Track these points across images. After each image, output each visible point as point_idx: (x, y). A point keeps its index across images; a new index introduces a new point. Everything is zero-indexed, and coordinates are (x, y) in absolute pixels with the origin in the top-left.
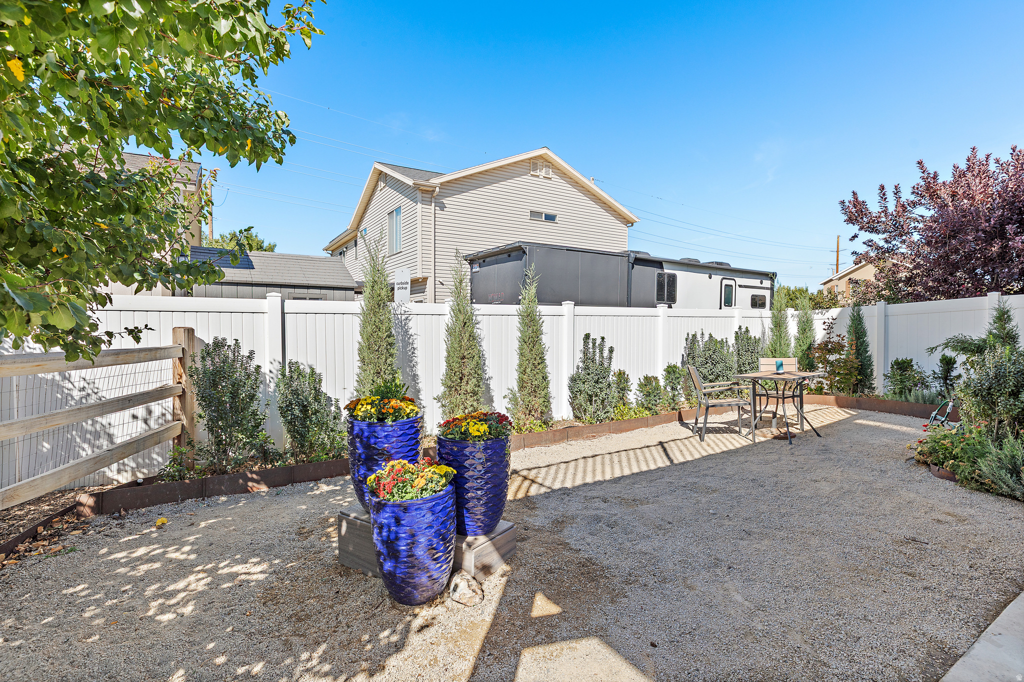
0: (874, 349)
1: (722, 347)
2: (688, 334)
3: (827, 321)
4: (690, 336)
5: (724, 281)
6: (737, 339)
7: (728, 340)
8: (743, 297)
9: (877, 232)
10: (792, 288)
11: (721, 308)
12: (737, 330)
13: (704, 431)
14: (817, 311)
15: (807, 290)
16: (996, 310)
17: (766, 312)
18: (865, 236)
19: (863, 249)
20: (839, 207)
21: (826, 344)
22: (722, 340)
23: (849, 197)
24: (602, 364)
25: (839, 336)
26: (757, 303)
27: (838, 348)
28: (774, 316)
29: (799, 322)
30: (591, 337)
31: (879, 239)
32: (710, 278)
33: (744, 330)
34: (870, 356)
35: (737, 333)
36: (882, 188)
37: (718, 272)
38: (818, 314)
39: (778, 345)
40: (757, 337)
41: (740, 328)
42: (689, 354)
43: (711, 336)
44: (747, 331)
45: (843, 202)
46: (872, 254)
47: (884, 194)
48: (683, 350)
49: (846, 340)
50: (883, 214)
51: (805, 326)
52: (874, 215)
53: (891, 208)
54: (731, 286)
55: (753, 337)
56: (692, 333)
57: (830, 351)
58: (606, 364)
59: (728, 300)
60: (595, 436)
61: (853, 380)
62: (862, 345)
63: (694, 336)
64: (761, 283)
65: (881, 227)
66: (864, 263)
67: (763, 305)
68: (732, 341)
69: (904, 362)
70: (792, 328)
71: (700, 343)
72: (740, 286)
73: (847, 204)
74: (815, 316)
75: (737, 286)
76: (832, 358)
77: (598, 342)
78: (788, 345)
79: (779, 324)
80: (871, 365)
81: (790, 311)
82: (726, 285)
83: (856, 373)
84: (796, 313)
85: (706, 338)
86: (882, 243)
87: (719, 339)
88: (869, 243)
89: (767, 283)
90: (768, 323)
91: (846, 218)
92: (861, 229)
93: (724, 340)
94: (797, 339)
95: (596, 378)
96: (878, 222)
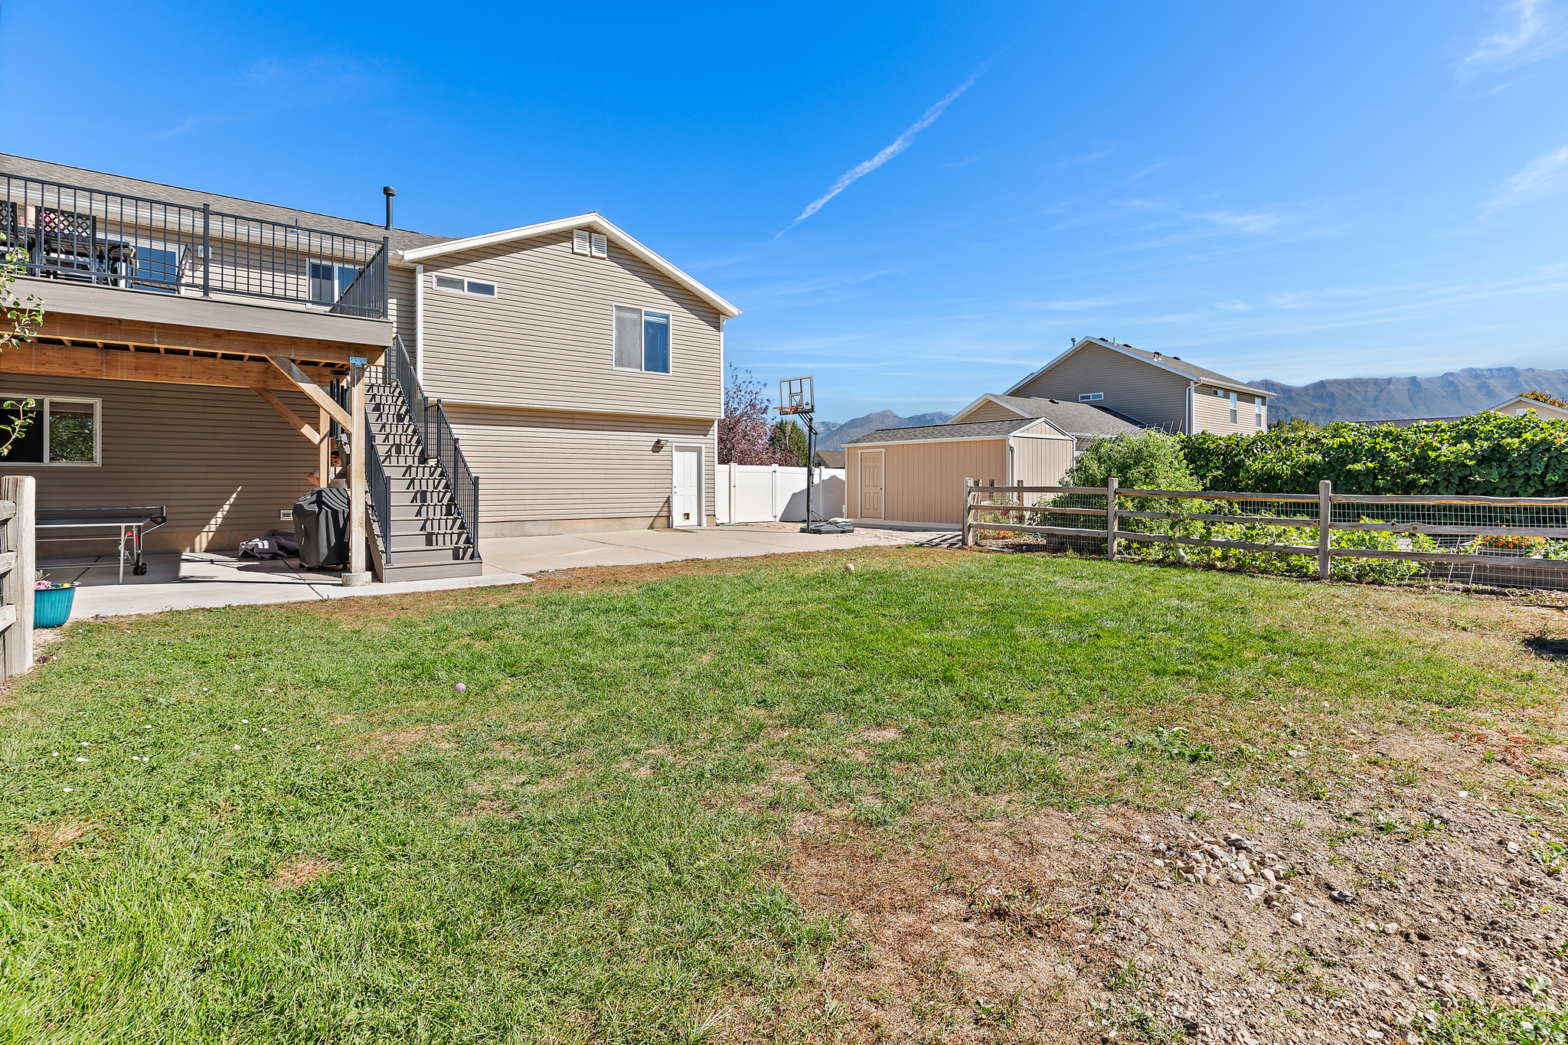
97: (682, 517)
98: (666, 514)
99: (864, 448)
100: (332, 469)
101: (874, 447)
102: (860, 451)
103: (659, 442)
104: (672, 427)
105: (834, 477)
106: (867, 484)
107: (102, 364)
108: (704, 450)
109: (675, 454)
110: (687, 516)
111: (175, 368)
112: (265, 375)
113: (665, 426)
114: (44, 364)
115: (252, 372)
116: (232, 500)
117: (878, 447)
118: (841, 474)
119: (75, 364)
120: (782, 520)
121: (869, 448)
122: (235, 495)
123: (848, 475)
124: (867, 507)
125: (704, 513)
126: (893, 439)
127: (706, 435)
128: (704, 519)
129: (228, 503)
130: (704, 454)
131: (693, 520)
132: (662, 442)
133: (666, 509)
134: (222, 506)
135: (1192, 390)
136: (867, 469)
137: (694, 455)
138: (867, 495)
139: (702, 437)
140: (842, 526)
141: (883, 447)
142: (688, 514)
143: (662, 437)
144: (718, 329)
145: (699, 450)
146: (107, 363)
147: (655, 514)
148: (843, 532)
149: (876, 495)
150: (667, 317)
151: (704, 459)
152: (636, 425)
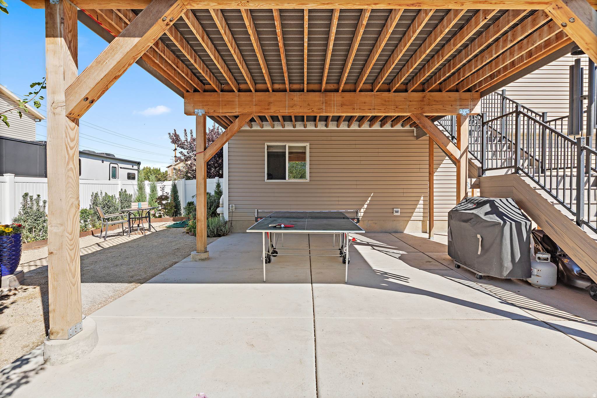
0: (181, 198)
1: (113, 199)
2: (93, 193)
3: (162, 187)
4: (94, 194)
5: (111, 164)
6: (120, 195)
7: (115, 196)
8: (122, 173)
9: (184, 149)
10: (152, 168)
11: (110, 180)
12: (120, 191)
13: (106, 237)
14: (159, 182)
15: (160, 170)
16: (217, 183)
17: (135, 182)
18: (179, 150)
19: (178, 155)
20: (168, 136)
21: (162, 196)
22: (112, 196)
23: (172, 132)
24: (38, 210)
25: (166, 193)
26: (131, 177)
27: (166, 198)
28: (139, 184)
29: (151, 187)
30: (29, 195)
31: (185, 152)
32: (103, 162)
33: (123, 190)
34: (179, 201)
35: (120, 192)
36: (185, 130)
37: (108, 159)
38: (159, 183)
39: (141, 197)
40: (130, 194)
41: (122, 190)
42: (94, 203)
43: (106, 194)
44: (125, 191)
45: (170, 134)
46: (183, 158)
47: (186, 133)
48: (90, 201)
49: (169, 194)
50: (186, 142)
51: (153, 189)
52: (183, 141)
53: (189, 140)
54: (116, 167)
55: (128, 194)
56: (95, 192)
57: (163, 200)
58: (41, 210)
59: (114, 175)
60: (40, 247)
61: (173, 211)
62: (176, 197)
63: (97, 194)
64: (133, 167)
65: (185, 147)
66: (179, 162)
67: (134, 178)
68: (117, 196)
69: (191, 203)
70: (148, 190)
71: (100, 197)
72: (121, 168)
73: (172, 135)
74: (158, 185)
75: (119, 168)
76: (164, 202)
77: (35, 197)
78: (146, 198)
79: (141, 188)
80: (180, 205)
81: (147, 182)
82: (112, 167)
83: (174, 208)
84: (150, 183)
85: (104, 195)
86: (186, 154)
87: (111, 195)
88: (181, 153)
89: (136, 167)
90: (136, 188)
91: (171, 141)
92: (178, 146)
93: (114, 196)
94: (150, 195)
95: (36, 217)
96: (184, 145)
100: (469, 180)
107: (323, 103)
111: (365, 103)
112: (422, 103)
114: (292, 107)
115: (413, 101)
116: (368, 201)
119: (309, 105)
122: (370, 199)
129: (366, 203)
134: (363, 205)
146: (326, 103)
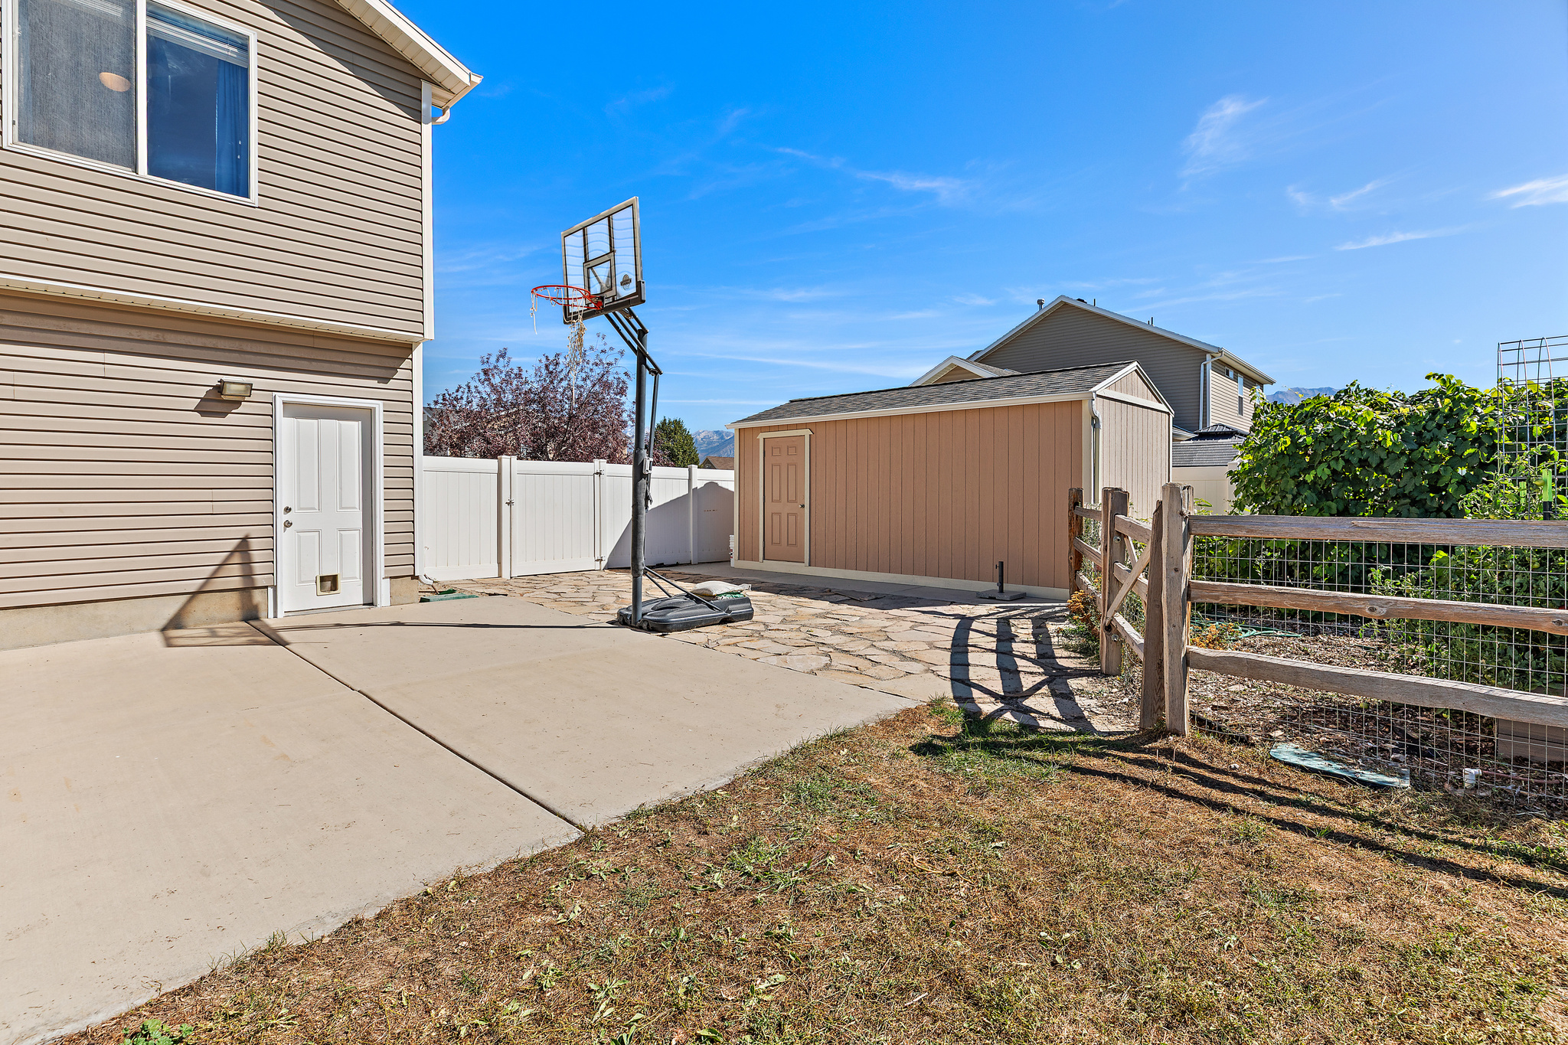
97: (313, 587)
98: (237, 583)
99: (770, 429)
101: (788, 427)
102: (761, 436)
103: (220, 388)
104: (275, 350)
105: (712, 486)
106: (776, 497)
108: (380, 417)
109: (286, 425)
110: (330, 582)
113: (247, 347)
117: (797, 426)
118: (726, 479)
120: (609, 568)
121: (778, 428)
123: (740, 480)
124: (776, 540)
125: (381, 571)
126: (826, 411)
127: (386, 380)
128: (383, 588)
130: (380, 427)
131: (351, 591)
132: (231, 389)
133: (236, 570)
135: (1209, 366)
136: (776, 469)
137: (354, 428)
138: (776, 518)
139: (374, 383)
140: (724, 606)
141: (805, 426)
142: (334, 579)
143: (235, 375)
144: (417, 116)
145: (367, 418)
147: (193, 586)
148: (725, 621)
149: (792, 519)
150: (244, 47)
151: (380, 439)
152: (135, 334)
